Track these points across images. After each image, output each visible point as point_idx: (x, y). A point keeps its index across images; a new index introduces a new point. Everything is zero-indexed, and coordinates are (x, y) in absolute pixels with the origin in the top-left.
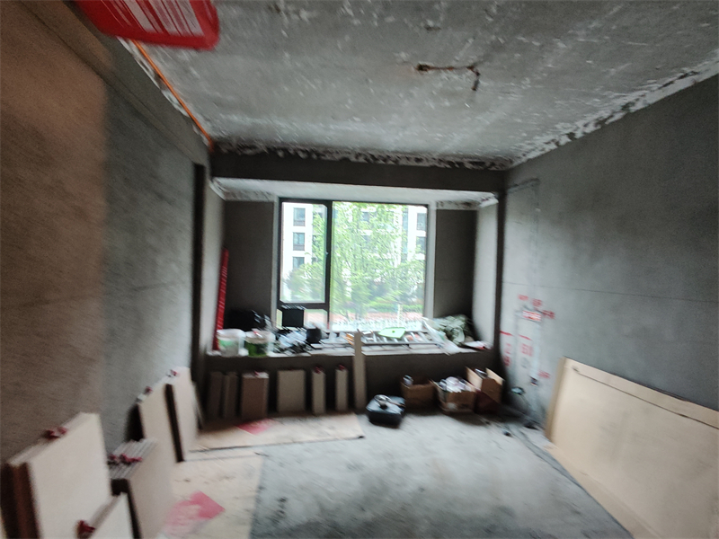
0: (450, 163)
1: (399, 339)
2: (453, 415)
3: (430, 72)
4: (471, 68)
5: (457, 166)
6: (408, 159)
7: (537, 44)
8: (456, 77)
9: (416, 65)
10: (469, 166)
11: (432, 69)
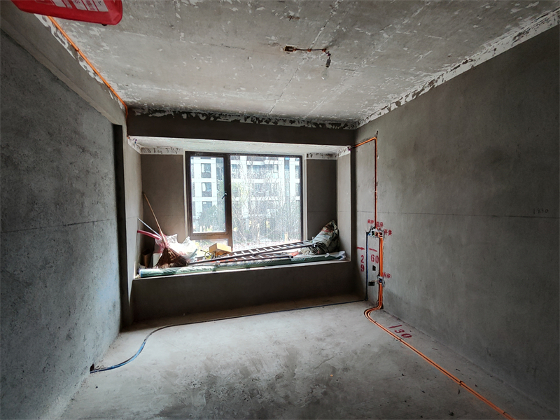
3: (295, 52)
4: (324, 50)
6: (285, 121)
7: (370, 34)
8: (314, 57)
9: (284, 48)
10: (330, 126)
11: (296, 49)
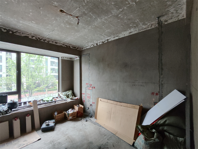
0: (66, 46)
1: (51, 101)
2: (71, 120)
3: (64, 14)
4: (77, 17)
5: (68, 47)
6: (53, 42)
7: (94, 17)
8: (72, 19)
9: (60, 10)
10: (72, 48)
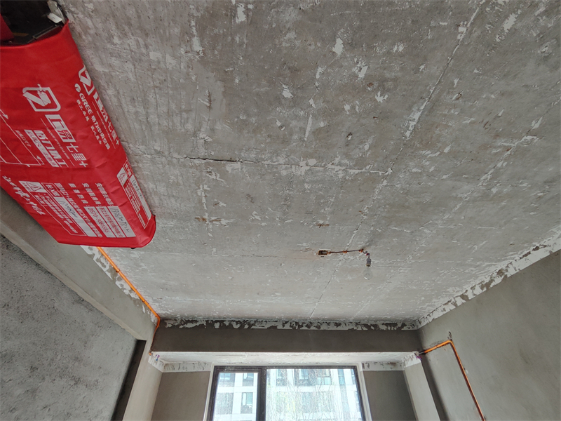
0: (366, 325)
3: (329, 255)
4: (362, 250)
5: (372, 328)
7: (409, 231)
8: (351, 258)
9: (318, 252)
10: (384, 328)
11: (330, 252)
